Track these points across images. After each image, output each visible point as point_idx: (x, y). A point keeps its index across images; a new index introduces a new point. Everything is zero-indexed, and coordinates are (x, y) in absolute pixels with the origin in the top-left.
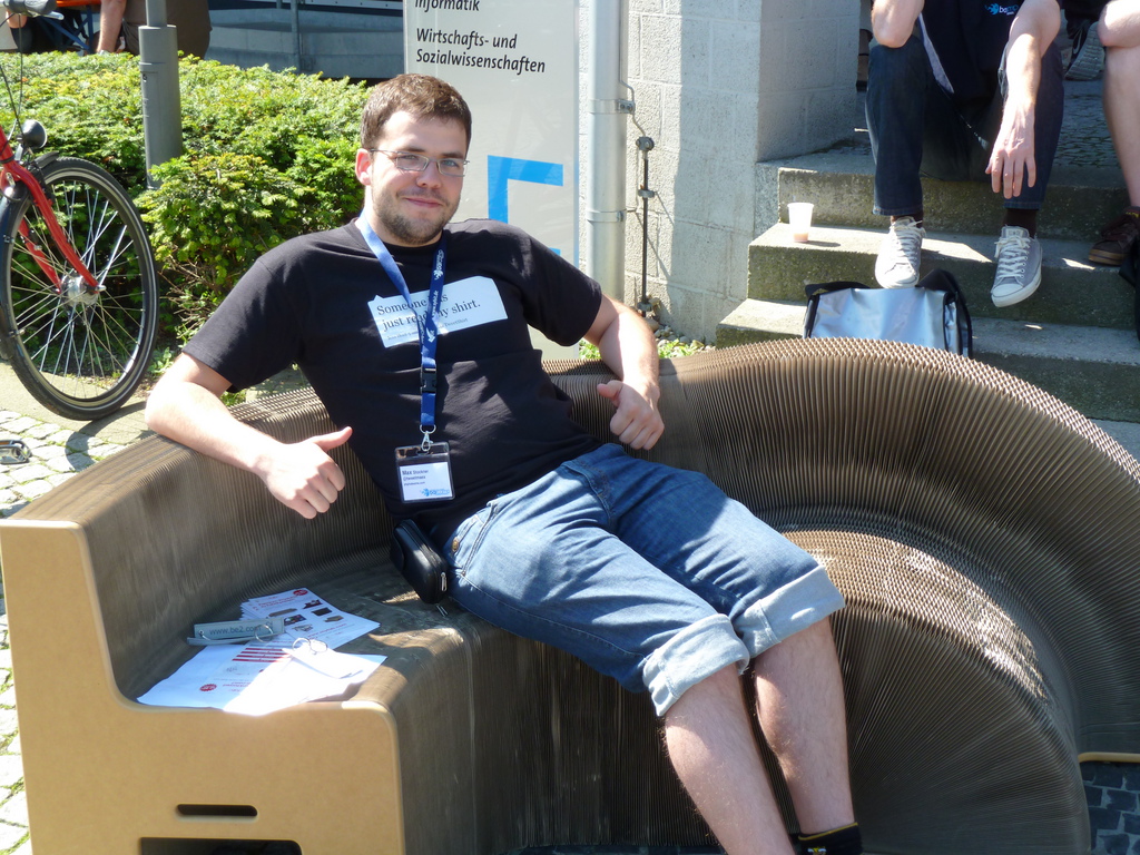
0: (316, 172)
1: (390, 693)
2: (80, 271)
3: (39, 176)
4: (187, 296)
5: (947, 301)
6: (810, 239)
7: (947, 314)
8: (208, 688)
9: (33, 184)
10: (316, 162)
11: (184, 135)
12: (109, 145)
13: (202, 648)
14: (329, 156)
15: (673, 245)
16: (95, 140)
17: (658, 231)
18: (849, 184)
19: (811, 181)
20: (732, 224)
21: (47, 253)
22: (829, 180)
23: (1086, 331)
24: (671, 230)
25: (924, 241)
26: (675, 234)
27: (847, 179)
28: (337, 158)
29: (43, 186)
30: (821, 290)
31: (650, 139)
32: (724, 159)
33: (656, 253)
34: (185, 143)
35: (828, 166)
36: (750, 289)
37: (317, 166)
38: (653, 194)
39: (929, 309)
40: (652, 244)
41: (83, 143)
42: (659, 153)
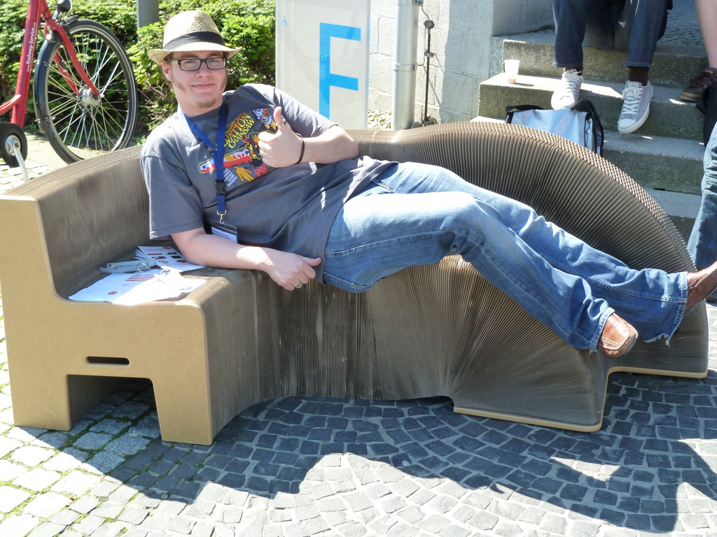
0: (233, 35)
1: (203, 299)
2: (90, 85)
3: (66, 29)
4: (156, 106)
5: (587, 118)
6: (516, 82)
7: (587, 126)
8: (113, 293)
9: (62, 33)
10: (235, 29)
11: (161, 12)
12: (116, 16)
13: (109, 274)
14: (242, 26)
15: (443, 86)
16: (110, 14)
17: (436, 77)
18: (545, 50)
19: (522, 48)
20: (477, 74)
21: (71, 74)
22: (533, 47)
23: (676, 140)
24: (442, 77)
25: (582, 84)
26: (445, 79)
27: (544, 47)
28: (247, 27)
29: (69, 34)
30: (514, 110)
31: (432, 22)
32: (474, 34)
33: (434, 91)
34: (161, 17)
35: (533, 40)
36: (480, 110)
37: (235, 31)
38: (432, 55)
39: (577, 123)
40: (432, 85)
41: (101, 15)
42: (437, 30)
